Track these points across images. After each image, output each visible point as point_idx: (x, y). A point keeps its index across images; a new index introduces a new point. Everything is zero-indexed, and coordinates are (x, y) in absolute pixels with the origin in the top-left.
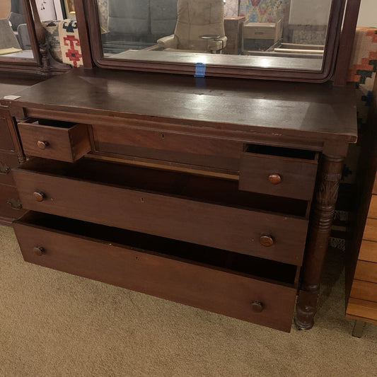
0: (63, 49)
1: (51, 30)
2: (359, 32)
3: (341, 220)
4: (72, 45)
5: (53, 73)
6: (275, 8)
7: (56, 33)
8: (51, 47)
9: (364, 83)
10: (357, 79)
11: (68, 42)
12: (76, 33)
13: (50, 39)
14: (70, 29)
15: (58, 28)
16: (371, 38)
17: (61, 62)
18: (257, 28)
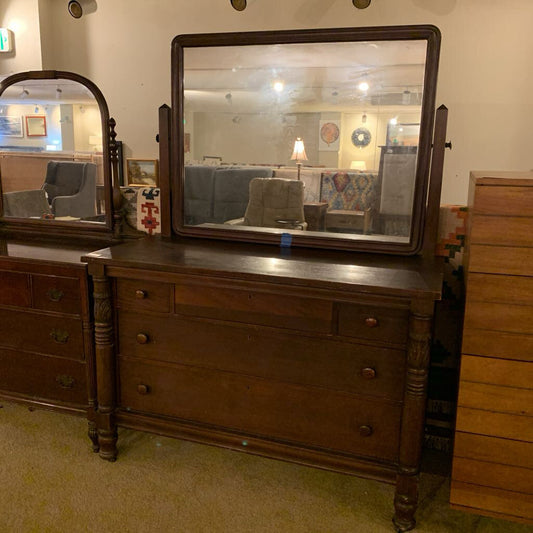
0: (139, 217)
1: (129, 197)
2: (444, 209)
3: (444, 412)
4: (150, 212)
5: (125, 240)
6: (363, 195)
7: (135, 200)
8: (127, 213)
9: (453, 257)
10: (446, 253)
11: (146, 209)
12: (157, 201)
13: (126, 206)
14: (150, 196)
15: (136, 195)
16: (455, 214)
17: (135, 229)
18: (341, 215)
